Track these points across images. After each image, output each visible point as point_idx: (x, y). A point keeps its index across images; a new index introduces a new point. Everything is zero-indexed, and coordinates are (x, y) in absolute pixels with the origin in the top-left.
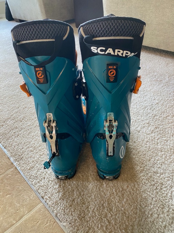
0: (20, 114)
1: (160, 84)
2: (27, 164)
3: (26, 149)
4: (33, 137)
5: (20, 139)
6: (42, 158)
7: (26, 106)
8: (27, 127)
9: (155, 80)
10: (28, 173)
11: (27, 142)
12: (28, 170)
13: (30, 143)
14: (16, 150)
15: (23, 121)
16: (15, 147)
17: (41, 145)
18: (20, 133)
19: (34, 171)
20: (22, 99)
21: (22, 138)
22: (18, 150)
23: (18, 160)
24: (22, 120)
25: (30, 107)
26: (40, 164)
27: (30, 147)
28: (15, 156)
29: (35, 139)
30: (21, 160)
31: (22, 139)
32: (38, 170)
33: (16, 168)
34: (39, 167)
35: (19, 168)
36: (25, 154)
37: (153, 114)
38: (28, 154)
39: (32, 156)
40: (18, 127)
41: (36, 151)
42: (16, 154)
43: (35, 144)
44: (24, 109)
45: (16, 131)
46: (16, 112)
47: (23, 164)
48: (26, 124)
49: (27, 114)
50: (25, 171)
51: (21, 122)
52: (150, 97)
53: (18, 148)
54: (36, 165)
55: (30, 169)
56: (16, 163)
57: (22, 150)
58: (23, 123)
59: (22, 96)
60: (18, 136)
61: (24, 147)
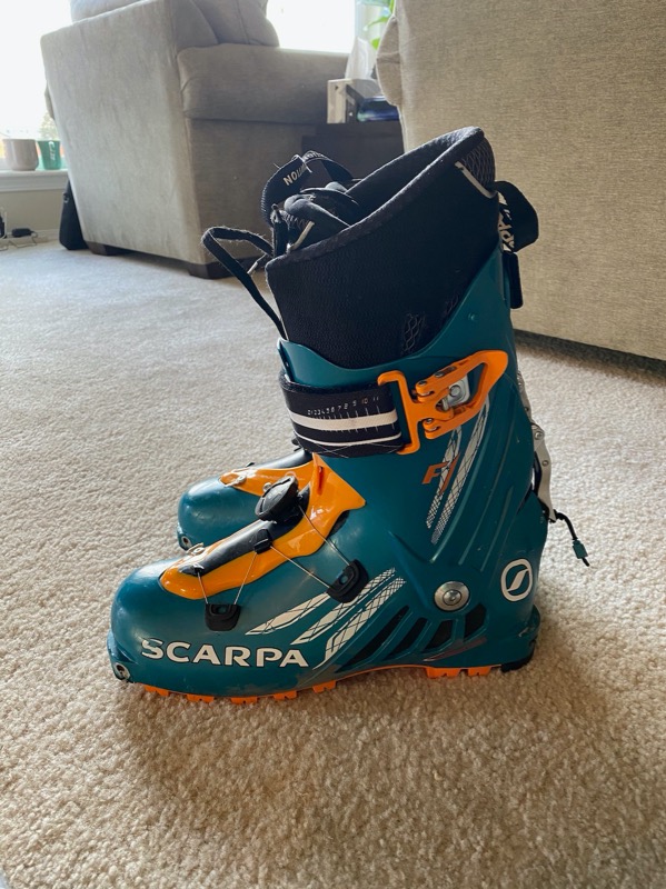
0: (43, 573)
1: (642, 476)
2: (32, 814)
3: (39, 738)
4: (83, 681)
5: (21, 686)
6: (108, 787)
7: (75, 540)
8: (63, 631)
9: (620, 461)
10: (26, 867)
11: (50, 702)
12: (28, 851)
13: (65, 705)
15: (53, 601)
17: (114, 722)
18: (28, 655)
19: (57, 856)
21: (32, 681)
25: (91, 544)
26: (95, 817)
27: (61, 725)
29: (89, 688)
31: (28, 686)
32: (78, 853)
34: (85, 835)
36: (27, 764)
38: (45, 760)
39: (63, 773)
41: (88, 747)
43: (89, 713)
44: (64, 550)
45: (11, 646)
46: (28, 561)
47: (11, 815)
48: (63, 617)
49: (75, 574)
50: (11, 855)
51: (42, 605)
52: (609, 525)
54: (74, 826)
55: (37, 847)
57: (22, 738)
58: (49, 614)
59: (65, 498)
60: (15, 670)
61: (30, 725)
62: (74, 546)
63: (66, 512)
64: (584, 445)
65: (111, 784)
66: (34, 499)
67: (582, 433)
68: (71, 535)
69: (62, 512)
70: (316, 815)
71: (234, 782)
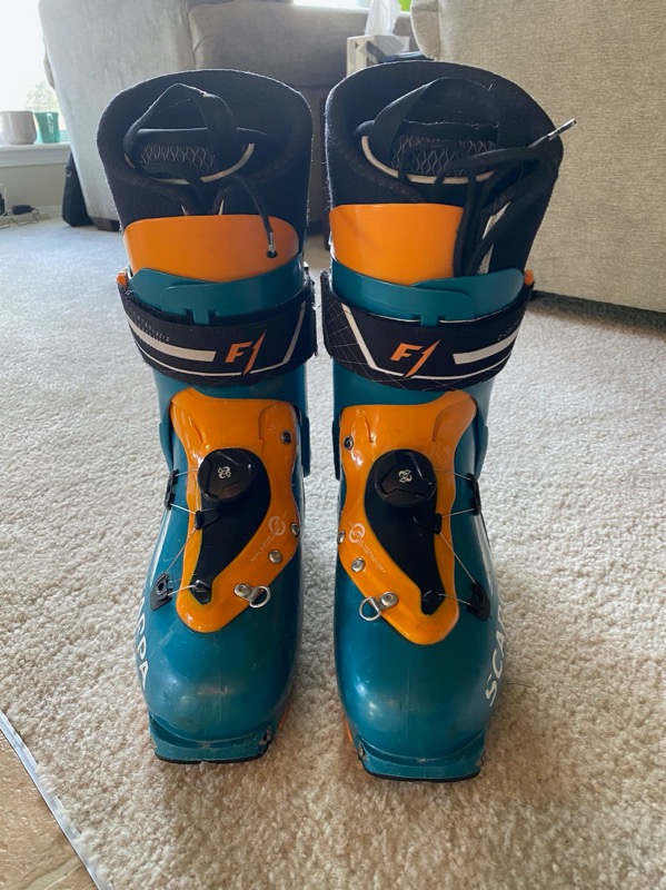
0: (109, 566)
2: (150, 843)
3: (141, 752)
5: (110, 693)
14: (86, 757)
16: (81, 735)
18: (110, 657)
21: (121, 687)
22: (99, 753)
23: (98, 817)
28: (80, 792)
30: (111, 814)
31: (117, 693)
33: (82, 869)
35: (102, 870)
36: (133, 783)
40: (97, 627)
42: (85, 780)
45: (89, 648)
46: (92, 553)
47: (125, 844)
51: (116, 602)
53: (96, 742)
56: (82, 838)
57: (121, 754)
59: (119, 483)
60: (98, 675)
61: (128, 737)
63: (122, 499)
66: (85, 486)
69: (117, 499)
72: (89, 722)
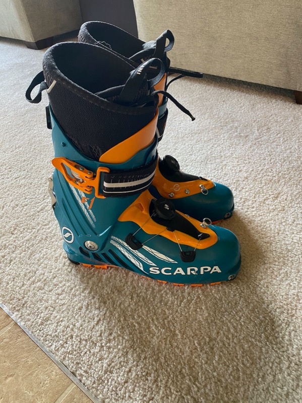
0: (8, 220)
1: (246, 142)
2: (37, 313)
3: (30, 286)
4: (39, 262)
5: (16, 268)
6: (61, 300)
7: (17, 203)
8: (25, 243)
9: (237, 135)
10: (40, 331)
11: (30, 273)
12: (39, 326)
13: (35, 272)
14: (11, 290)
15: (16, 231)
16: (8, 284)
17: (56, 276)
18: (14, 255)
19: (50, 325)
20: (8, 190)
21: (19, 265)
22: (15, 288)
23: (18, 308)
24: (14, 231)
25: (24, 203)
26: (60, 310)
27: (36, 280)
28: (11, 302)
29: (43, 265)
30: (23, 307)
31: (18, 268)
32: (58, 323)
33: (16, 324)
34: (58, 317)
35: (22, 323)
36: (28, 296)
37: (241, 199)
38: (35, 294)
39: (43, 297)
40: (7, 245)
41: (49, 286)
42: (12, 297)
43: (46, 274)
44: (13, 208)
45: (6, 253)
47: (29, 315)
48: (23, 237)
49: (22, 218)
50: (33, 328)
51: (13, 234)
52: (233, 167)
53: (14, 285)
54: (53, 315)
55: (42, 324)
56: (14, 315)
57: (23, 288)
58: (16, 237)
60: (11, 262)
61: (24, 282)
62: (17, 205)
64: (222, 129)
65: (62, 298)
67: (221, 123)
68: (14, 201)
70: (138, 296)
71: (106, 290)
72: (10, 279)
